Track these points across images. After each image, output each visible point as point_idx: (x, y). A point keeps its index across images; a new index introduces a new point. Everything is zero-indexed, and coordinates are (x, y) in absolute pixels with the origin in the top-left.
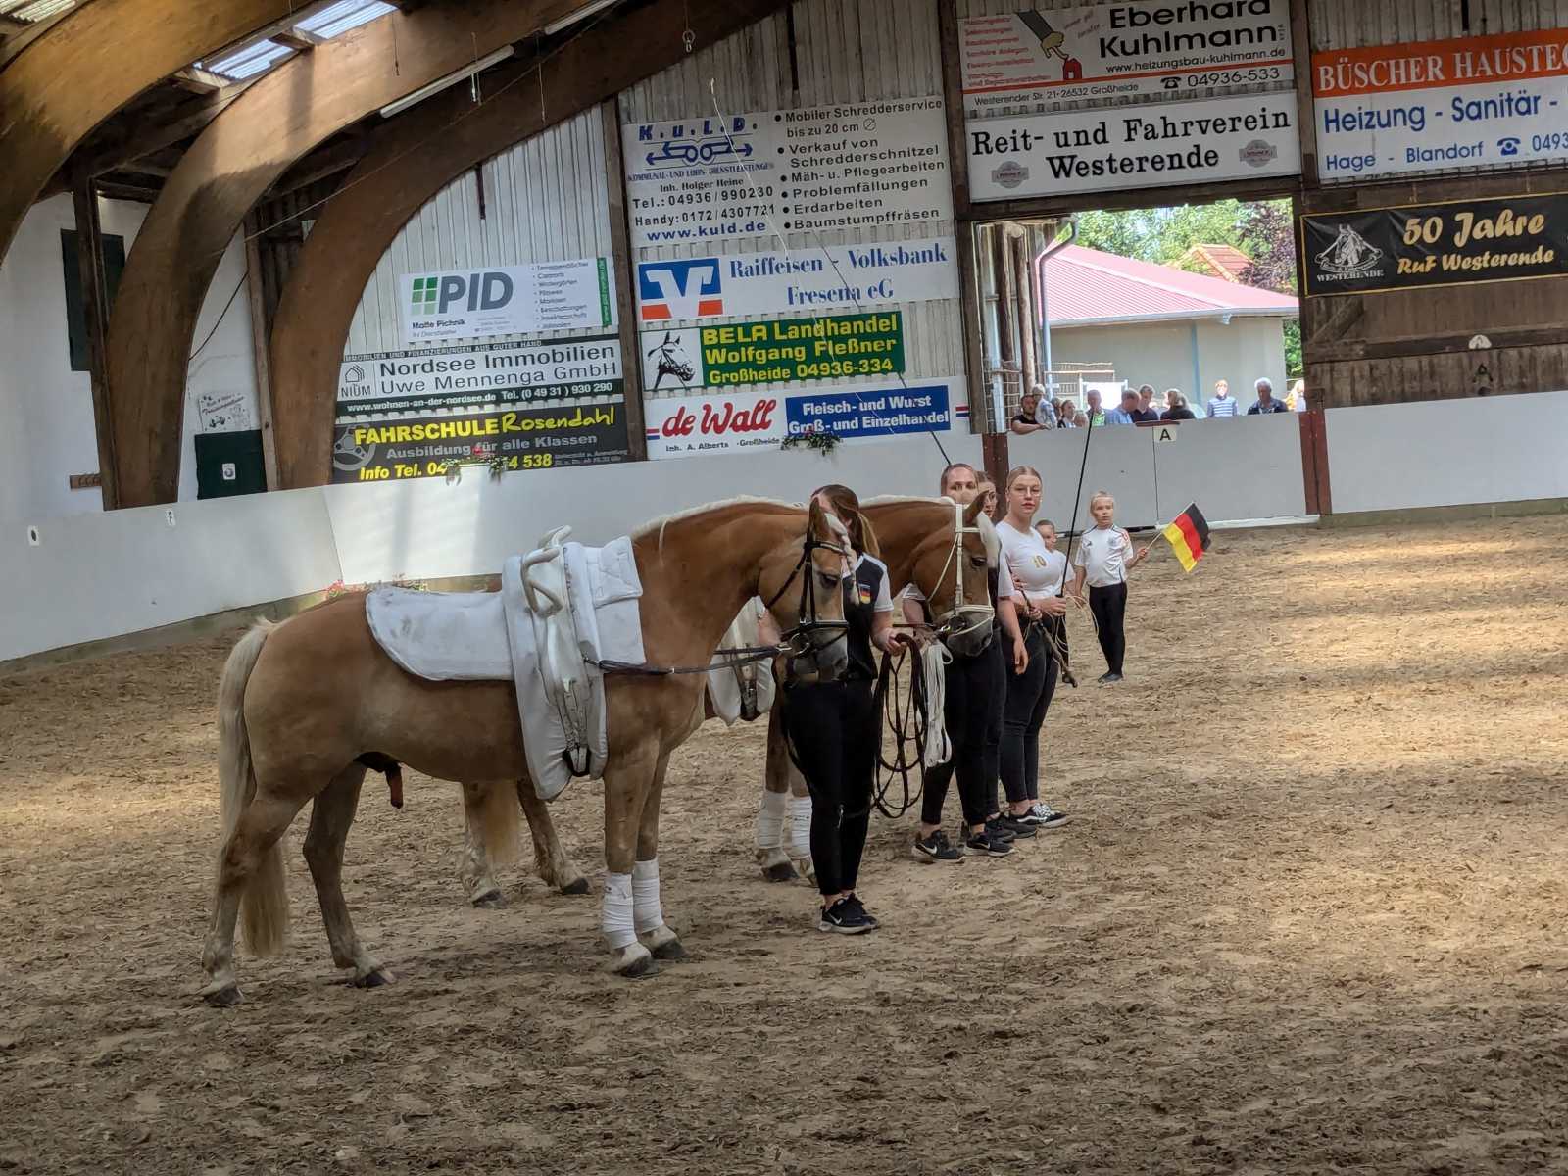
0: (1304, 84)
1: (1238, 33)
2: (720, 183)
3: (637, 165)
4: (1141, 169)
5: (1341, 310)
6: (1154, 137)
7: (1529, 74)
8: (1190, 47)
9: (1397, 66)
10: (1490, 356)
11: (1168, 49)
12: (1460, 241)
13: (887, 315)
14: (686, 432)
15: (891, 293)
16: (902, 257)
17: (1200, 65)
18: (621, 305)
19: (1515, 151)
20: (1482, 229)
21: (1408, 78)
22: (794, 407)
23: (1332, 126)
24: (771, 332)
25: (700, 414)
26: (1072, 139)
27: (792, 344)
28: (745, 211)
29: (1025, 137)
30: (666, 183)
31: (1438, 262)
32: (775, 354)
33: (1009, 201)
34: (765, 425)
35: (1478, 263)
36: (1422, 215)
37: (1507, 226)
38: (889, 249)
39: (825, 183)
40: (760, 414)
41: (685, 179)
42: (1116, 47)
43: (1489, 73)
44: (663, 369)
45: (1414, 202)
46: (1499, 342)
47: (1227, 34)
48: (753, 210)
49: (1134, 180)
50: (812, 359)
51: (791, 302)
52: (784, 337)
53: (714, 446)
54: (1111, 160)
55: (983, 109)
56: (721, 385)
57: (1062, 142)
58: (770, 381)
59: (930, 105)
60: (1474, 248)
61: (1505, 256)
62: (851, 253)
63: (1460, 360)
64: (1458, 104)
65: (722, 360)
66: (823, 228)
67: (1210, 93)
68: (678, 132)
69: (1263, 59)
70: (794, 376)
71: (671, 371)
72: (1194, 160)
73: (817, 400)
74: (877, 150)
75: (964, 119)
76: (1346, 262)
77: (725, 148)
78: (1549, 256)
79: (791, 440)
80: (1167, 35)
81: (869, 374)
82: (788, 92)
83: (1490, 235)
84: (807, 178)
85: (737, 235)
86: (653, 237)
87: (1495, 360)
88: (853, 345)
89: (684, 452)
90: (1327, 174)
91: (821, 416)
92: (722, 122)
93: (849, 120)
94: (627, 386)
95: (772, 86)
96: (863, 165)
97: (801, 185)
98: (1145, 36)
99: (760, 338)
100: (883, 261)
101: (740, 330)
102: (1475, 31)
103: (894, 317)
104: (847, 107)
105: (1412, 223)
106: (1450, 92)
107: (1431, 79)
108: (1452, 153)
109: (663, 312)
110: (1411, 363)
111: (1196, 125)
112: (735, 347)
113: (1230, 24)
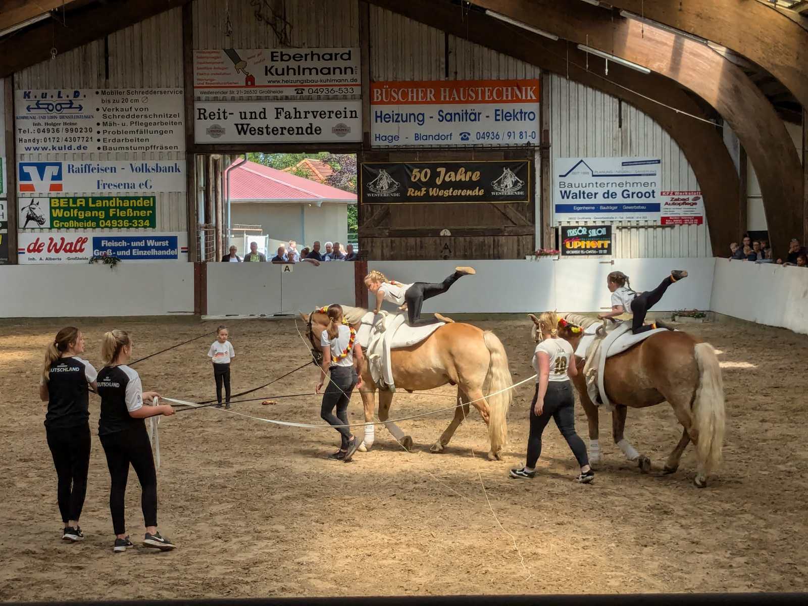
0: (366, 97)
1: (334, 69)
2: (65, 124)
3: (21, 111)
4: (282, 134)
5: (378, 212)
6: (290, 118)
7: (476, 102)
8: (310, 74)
9: (412, 92)
10: (450, 240)
11: (299, 74)
12: (439, 181)
13: (148, 198)
14: (39, 251)
15: (151, 187)
16: (158, 169)
17: (314, 84)
18: (9, 183)
19: (468, 139)
20: (450, 177)
21: (417, 98)
22: (97, 242)
23: (379, 119)
24: (87, 202)
25: (47, 242)
26: (248, 116)
27: (98, 209)
28: (77, 139)
29: (224, 112)
30: (37, 121)
31: (427, 191)
32: (88, 214)
33: (213, 145)
34: (81, 250)
35: (447, 193)
36: (421, 167)
37: (462, 176)
38: (151, 164)
39: (120, 128)
40: (79, 244)
41: (46, 120)
42: (273, 71)
43: (457, 99)
44: (29, 218)
45: (417, 161)
46: (455, 233)
47: (329, 69)
48: (81, 139)
49: (279, 139)
50: (107, 217)
51: (99, 188)
52: (94, 206)
53: (54, 259)
54: (267, 128)
55: (204, 96)
56: (59, 228)
57: (243, 117)
58: (85, 228)
59: (176, 92)
60: (445, 185)
61: (460, 191)
62: (131, 165)
63: (435, 242)
64: (441, 113)
65: (60, 215)
66: (118, 151)
67: (319, 98)
68: (44, 96)
69: (346, 83)
70: (98, 226)
71: (33, 219)
72: (309, 131)
73: (109, 239)
74: (148, 113)
75: (193, 101)
76: (382, 188)
77: (68, 106)
78: (481, 193)
79: (94, 259)
80: (299, 67)
81: (137, 227)
82: (103, 80)
83: (453, 180)
84: (111, 125)
85: (72, 151)
86: (28, 149)
87: (453, 242)
88: (130, 213)
89: (38, 261)
90: (375, 143)
91: (111, 248)
92: (68, 92)
93: (135, 97)
94: (9, 225)
95: (95, 76)
96: (140, 120)
97: (107, 128)
98: (288, 67)
99: (81, 205)
100: (148, 170)
101: (71, 200)
102: (451, 78)
103: (152, 199)
104: (134, 90)
105: (416, 171)
106: (438, 107)
107: (429, 100)
108: (437, 138)
109: (31, 188)
110: (411, 241)
111: (311, 113)
112: (68, 209)
113: (332, 64)
